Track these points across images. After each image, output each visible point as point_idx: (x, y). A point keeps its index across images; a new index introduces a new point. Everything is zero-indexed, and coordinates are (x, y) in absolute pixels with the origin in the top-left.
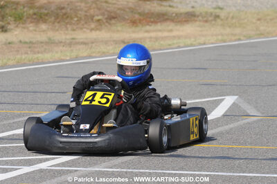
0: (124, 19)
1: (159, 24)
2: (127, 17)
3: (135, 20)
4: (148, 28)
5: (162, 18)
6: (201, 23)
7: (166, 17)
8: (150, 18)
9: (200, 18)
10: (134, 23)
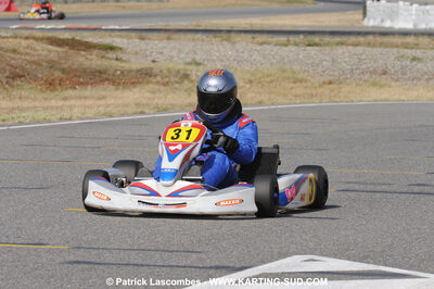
0: (36, 79)
1: (89, 87)
2: (40, 76)
3: (53, 80)
4: (70, 93)
5: (98, 77)
6: (156, 87)
7: (105, 76)
8: (79, 77)
9: (159, 78)
10: (51, 85)
